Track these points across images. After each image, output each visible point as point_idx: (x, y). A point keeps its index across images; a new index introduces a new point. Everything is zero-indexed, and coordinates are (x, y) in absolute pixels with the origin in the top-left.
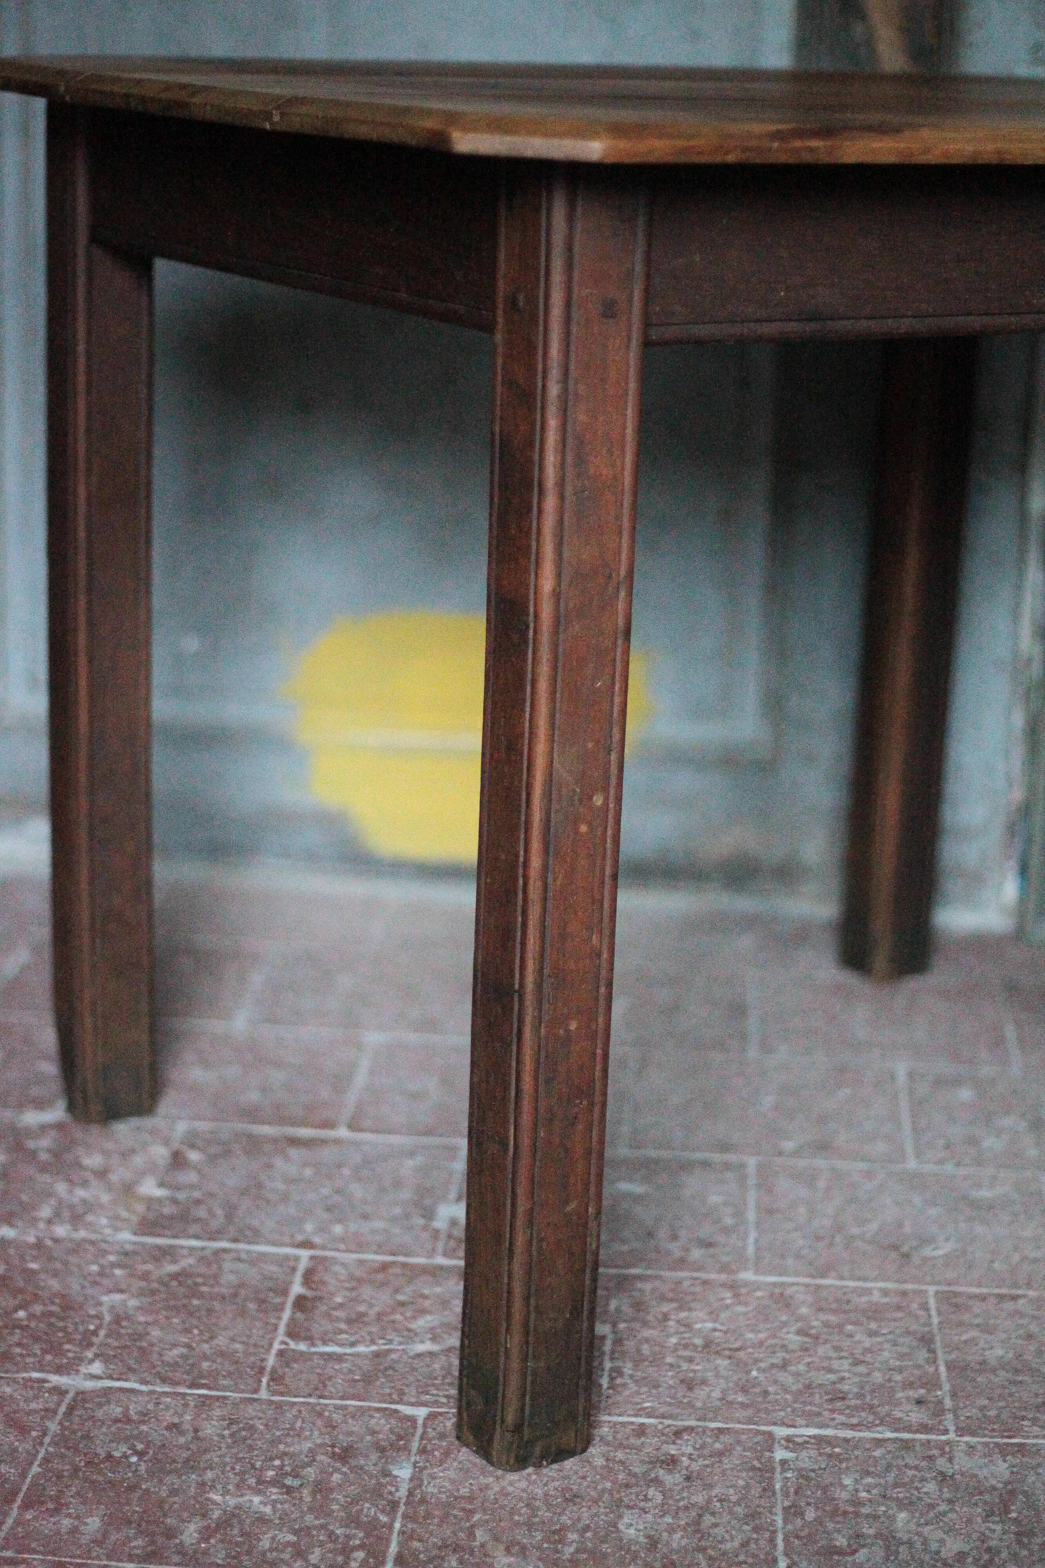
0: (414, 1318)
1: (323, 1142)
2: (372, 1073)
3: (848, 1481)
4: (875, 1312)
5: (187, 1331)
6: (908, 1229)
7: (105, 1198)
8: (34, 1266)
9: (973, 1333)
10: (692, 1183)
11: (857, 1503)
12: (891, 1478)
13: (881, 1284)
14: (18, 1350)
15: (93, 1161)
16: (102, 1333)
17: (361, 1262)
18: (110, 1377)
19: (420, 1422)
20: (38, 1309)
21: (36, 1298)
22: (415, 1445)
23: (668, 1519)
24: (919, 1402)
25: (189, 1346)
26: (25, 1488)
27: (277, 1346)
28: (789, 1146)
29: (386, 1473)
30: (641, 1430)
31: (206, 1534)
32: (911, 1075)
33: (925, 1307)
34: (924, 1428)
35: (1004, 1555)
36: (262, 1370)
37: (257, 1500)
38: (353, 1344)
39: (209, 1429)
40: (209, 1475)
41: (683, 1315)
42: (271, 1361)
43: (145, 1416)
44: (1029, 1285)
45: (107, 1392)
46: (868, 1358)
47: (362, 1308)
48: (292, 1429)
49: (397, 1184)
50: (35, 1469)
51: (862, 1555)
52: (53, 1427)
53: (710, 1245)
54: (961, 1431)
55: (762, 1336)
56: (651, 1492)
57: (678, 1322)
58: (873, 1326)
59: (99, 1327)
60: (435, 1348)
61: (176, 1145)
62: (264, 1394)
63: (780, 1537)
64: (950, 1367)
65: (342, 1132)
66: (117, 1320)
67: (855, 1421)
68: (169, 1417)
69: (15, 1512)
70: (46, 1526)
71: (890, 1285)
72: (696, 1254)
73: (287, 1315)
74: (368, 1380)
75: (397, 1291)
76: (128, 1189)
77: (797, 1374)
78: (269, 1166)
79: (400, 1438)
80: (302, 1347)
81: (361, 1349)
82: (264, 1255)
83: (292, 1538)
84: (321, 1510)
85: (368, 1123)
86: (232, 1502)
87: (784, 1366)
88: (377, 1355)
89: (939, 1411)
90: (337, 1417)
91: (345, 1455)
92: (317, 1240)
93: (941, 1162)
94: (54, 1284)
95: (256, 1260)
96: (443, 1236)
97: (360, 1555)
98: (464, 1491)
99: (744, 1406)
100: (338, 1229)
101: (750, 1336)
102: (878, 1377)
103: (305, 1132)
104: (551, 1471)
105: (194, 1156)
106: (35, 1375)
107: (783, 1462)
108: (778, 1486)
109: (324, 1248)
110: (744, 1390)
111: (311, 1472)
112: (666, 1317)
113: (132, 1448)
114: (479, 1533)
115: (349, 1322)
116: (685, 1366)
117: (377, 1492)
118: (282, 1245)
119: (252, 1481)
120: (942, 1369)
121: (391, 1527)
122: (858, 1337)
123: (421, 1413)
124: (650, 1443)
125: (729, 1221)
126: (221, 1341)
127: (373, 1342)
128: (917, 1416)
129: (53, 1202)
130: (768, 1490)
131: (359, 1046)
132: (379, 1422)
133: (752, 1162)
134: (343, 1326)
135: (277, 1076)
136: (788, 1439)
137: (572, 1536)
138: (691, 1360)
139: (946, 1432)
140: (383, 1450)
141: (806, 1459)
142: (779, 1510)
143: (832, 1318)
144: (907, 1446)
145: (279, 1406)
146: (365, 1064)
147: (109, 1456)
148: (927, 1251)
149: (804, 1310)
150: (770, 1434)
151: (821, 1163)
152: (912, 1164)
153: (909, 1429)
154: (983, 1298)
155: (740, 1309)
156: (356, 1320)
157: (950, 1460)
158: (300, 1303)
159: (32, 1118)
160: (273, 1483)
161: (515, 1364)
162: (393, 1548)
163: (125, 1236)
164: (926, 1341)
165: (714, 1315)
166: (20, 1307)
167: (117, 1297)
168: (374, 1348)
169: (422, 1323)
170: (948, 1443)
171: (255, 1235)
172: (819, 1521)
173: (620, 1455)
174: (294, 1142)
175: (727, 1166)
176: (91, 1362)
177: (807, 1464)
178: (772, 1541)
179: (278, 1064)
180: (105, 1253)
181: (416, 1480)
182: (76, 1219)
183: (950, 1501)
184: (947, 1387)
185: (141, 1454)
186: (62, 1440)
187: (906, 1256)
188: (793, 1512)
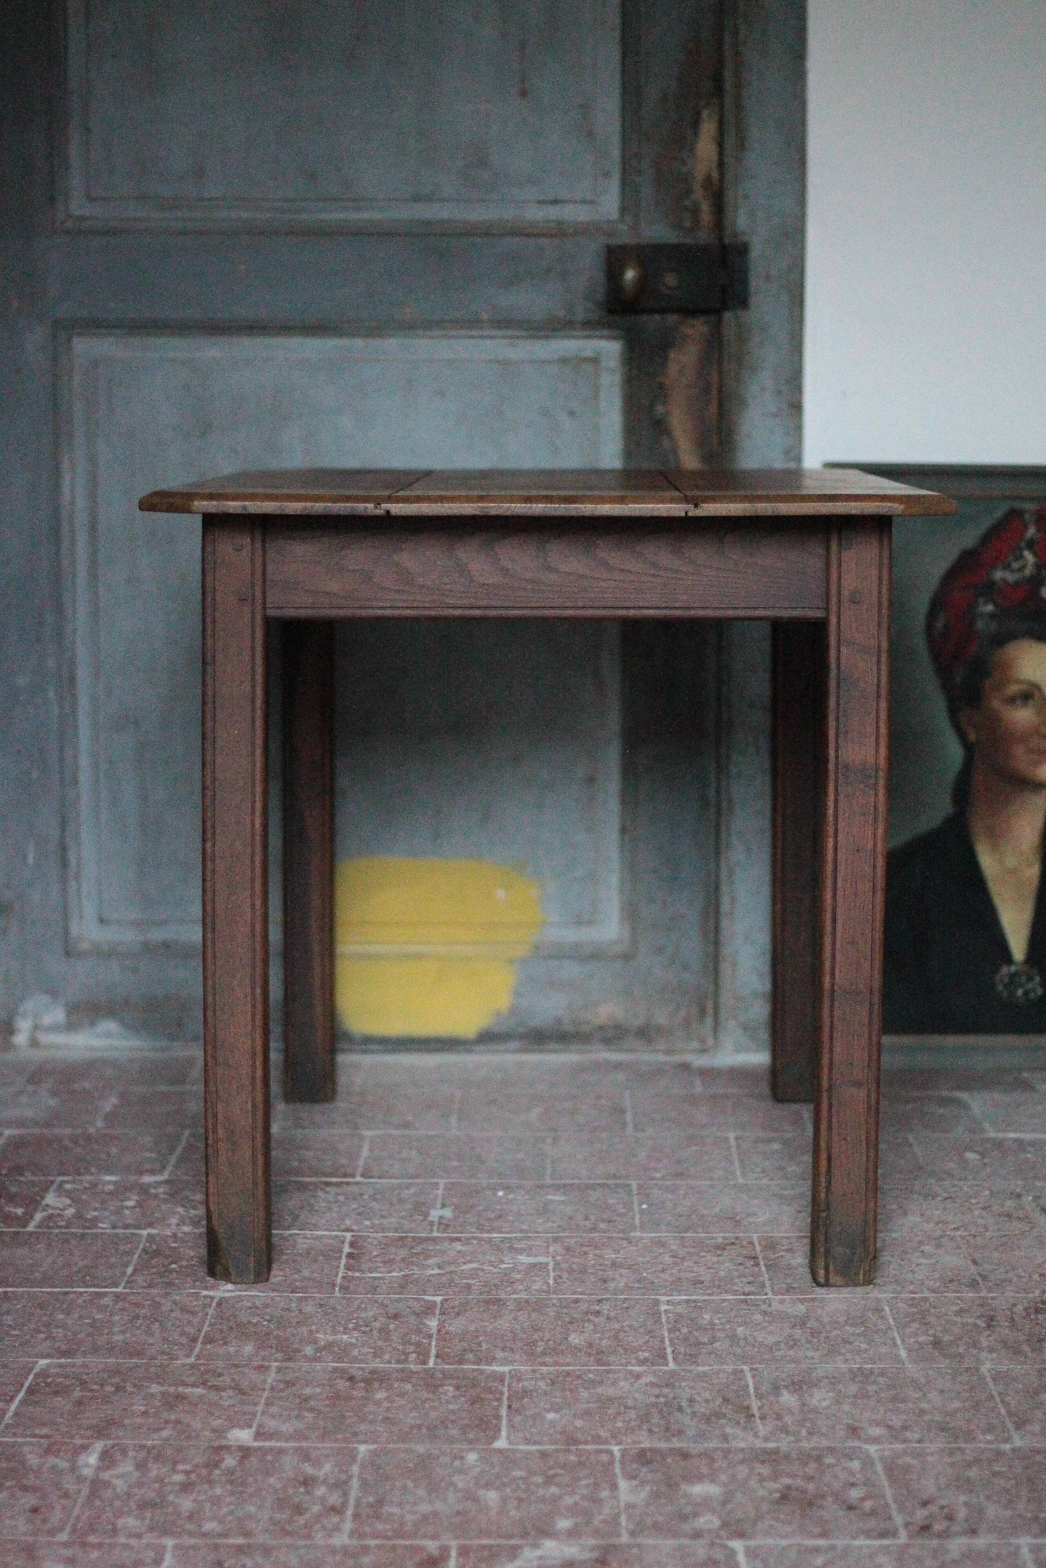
1: (348, 1183)
2: (371, 1150)
3: (706, 1316)
4: (719, 1247)
5: (282, 1269)
6: (738, 1209)
9: (782, 1253)
10: (596, 1195)
11: (712, 1324)
12: (733, 1314)
13: (722, 1235)
14: (176, 1282)
17: (386, 1237)
18: (239, 1291)
19: (438, 1303)
21: (181, 1259)
22: (438, 1312)
23: (598, 1335)
24: (749, 1283)
25: (284, 1276)
26: (202, 1336)
27: (340, 1274)
28: (658, 1175)
29: (422, 1324)
30: (577, 1301)
31: (319, 1350)
32: (737, 1139)
33: (751, 1243)
34: (753, 1294)
35: (803, 1341)
36: (334, 1285)
37: (345, 1337)
38: (390, 1272)
39: (308, 1309)
40: (314, 1328)
41: (597, 1252)
42: (339, 1281)
43: (266, 1305)
45: (239, 1298)
46: (716, 1266)
47: (391, 1256)
48: (359, 1308)
49: (401, 1201)
50: (206, 1328)
51: (717, 1344)
52: (211, 1311)
53: (610, 1222)
54: (775, 1292)
55: (648, 1259)
56: (586, 1325)
58: (718, 1252)
60: (440, 1272)
62: (337, 1294)
63: (667, 1339)
64: (767, 1268)
65: (359, 1179)
67: (710, 1292)
68: (281, 1305)
69: (199, 1345)
70: (221, 1350)
71: (728, 1235)
72: (602, 1226)
73: (343, 1261)
74: (402, 1286)
75: (412, 1248)
77: (672, 1274)
78: (314, 1196)
79: (428, 1309)
80: (357, 1274)
81: (394, 1274)
82: (322, 1236)
83: (372, 1350)
84: (386, 1339)
85: (375, 1174)
86: (331, 1337)
87: (663, 1271)
88: (405, 1276)
89: (762, 1285)
90: (386, 1302)
91: (395, 1317)
92: (354, 1228)
93: (760, 1178)
94: (190, 1252)
95: (318, 1238)
96: (436, 1224)
97: (414, 1355)
98: (472, 1329)
99: (639, 1288)
100: (367, 1222)
101: (640, 1259)
102: (722, 1274)
103: (334, 1180)
106: (191, 1291)
107: (666, 1311)
108: (664, 1320)
109: (359, 1231)
110: (639, 1281)
111: (377, 1325)
112: (586, 1253)
113: (263, 1318)
114: (484, 1344)
115: (384, 1262)
116: (601, 1273)
117: (418, 1331)
118: (334, 1231)
119: (341, 1329)
120: (763, 1269)
121: (430, 1344)
122: (708, 1258)
123: (439, 1299)
124: (583, 1306)
125: (621, 1210)
126: (305, 1273)
127: (401, 1270)
128: (748, 1289)
130: (658, 1322)
131: (361, 1138)
132: (413, 1303)
133: (634, 1184)
134: (380, 1265)
136: (669, 1301)
138: (604, 1271)
139: (767, 1294)
140: (418, 1314)
141: (680, 1309)
142: (665, 1329)
143: (692, 1250)
144: (742, 1301)
145: (348, 1299)
146: (366, 1145)
147: (250, 1322)
148: (752, 1219)
149: (674, 1247)
150: (657, 1300)
151: (678, 1182)
152: (741, 1180)
153: (743, 1294)
154: (788, 1238)
155: (633, 1248)
156: (388, 1262)
157: (770, 1306)
158: (350, 1256)
159: (148, 1179)
160: (354, 1329)
162: (433, 1352)
164: (753, 1257)
165: (616, 1251)
166: (172, 1263)
168: (403, 1273)
169: (431, 1262)
170: (769, 1299)
171: (315, 1227)
172: (690, 1332)
174: (327, 1184)
175: (618, 1186)
176: (225, 1284)
177: (681, 1311)
178: (662, 1341)
181: (441, 1326)
183: (769, 1322)
184: (766, 1276)
185: (269, 1321)
186: (219, 1316)
187: (738, 1222)
188: (674, 1330)
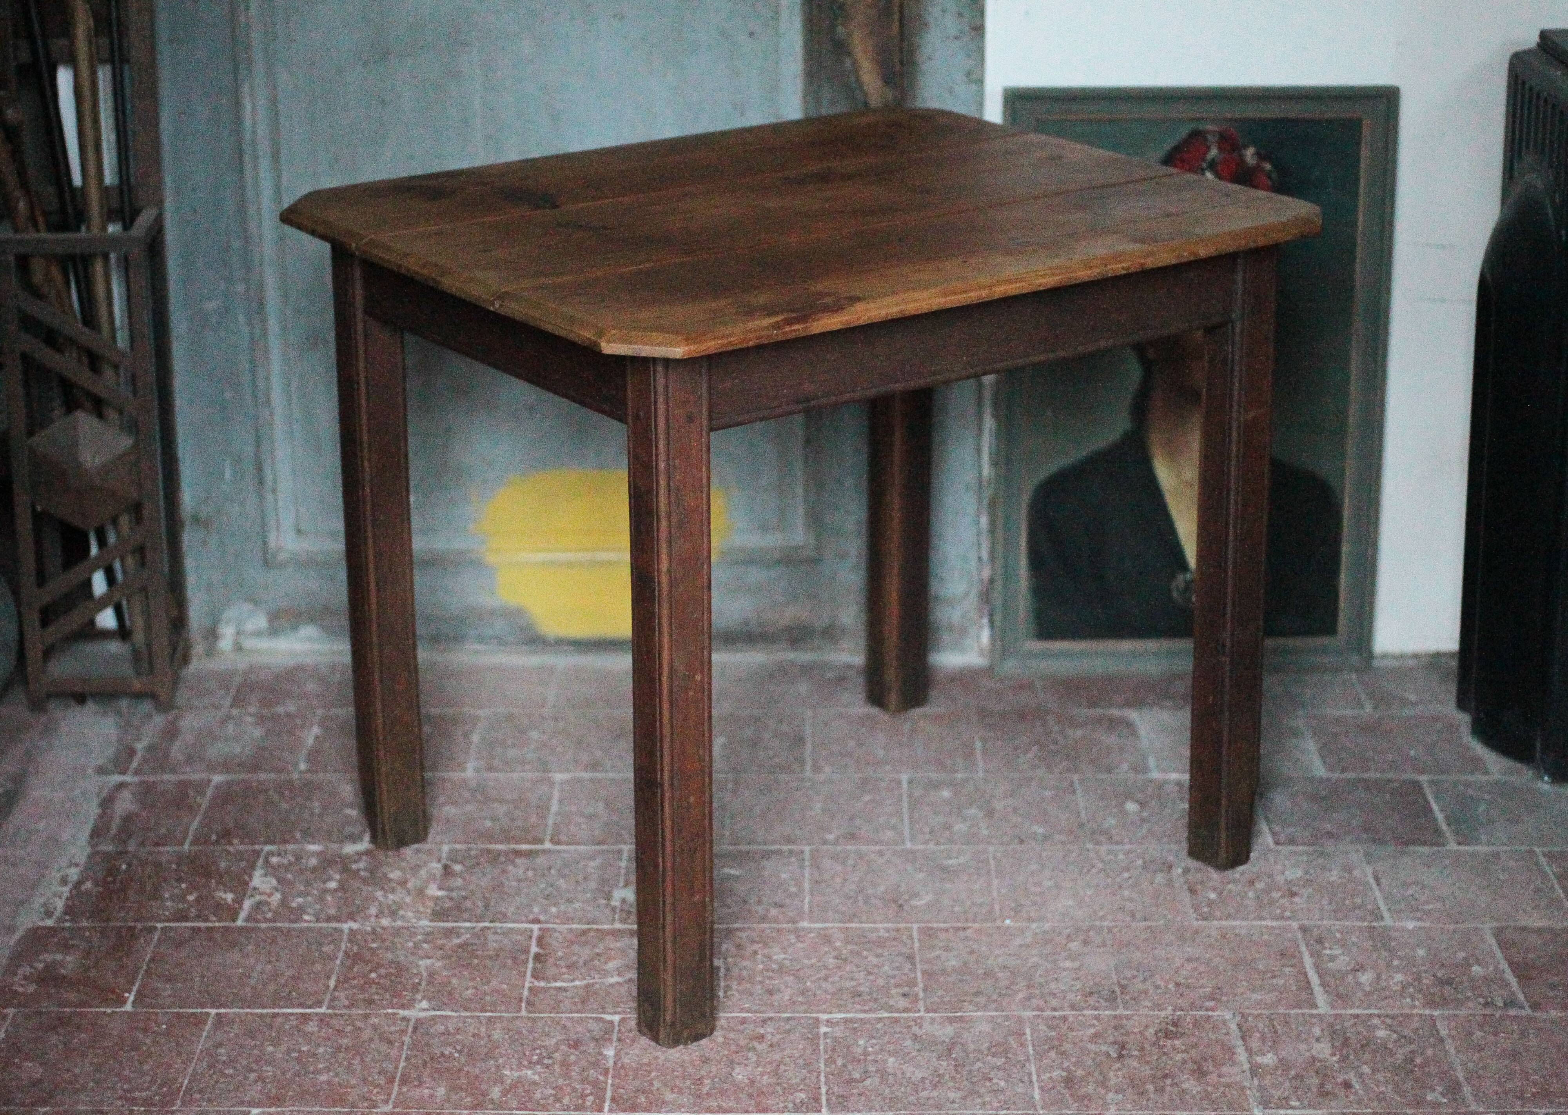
0: (606, 963)
1: (536, 853)
2: (561, 802)
3: (861, 1042)
4: (881, 943)
5: (474, 979)
6: (903, 889)
7: (408, 900)
8: (374, 945)
9: (938, 952)
10: (769, 866)
11: (866, 1053)
12: (886, 1039)
13: (886, 925)
14: (376, 997)
15: (395, 875)
16: (424, 983)
17: (571, 930)
18: (434, 1009)
19: (616, 1024)
20: (383, 971)
21: (380, 965)
22: (615, 1037)
23: (760, 1069)
24: (904, 995)
25: (475, 988)
26: (399, 1075)
27: (527, 985)
28: (831, 837)
29: (600, 1054)
30: (743, 1021)
31: (505, 1093)
32: (910, 782)
33: (911, 937)
34: (906, 1010)
35: (947, 1077)
36: (521, 1000)
37: (529, 1072)
38: (573, 980)
39: (497, 1035)
40: (501, 1061)
41: (766, 951)
42: (526, 993)
43: (458, 1031)
44: (974, 921)
45: (433, 1018)
46: (875, 971)
47: (574, 959)
48: (543, 1032)
49: (587, 878)
50: (402, 1064)
51: (868, 1082)
52: (407, 1039)
53: (781, 906)
54: (927, 1010)
55: (813, 961)
56: (750, 1054)
57: (764, 955)
58: (880, 951)
59: (421, 980)
60: (620, 980)
61: (444, 861)
62: (524, 1013)
63: (823, 1074)
64: (924, 972)
65: (548, 845)
66: (431, 975)
67: (867, 1008)
68: (472, 1030)
69: (396, 1088)
70: (417, 1093)
71: (890, 925)
72: (774, 912)
73: (530, 965)
74: (583, 1002)
75: (594, 946)
76: (421, 892)
77: (833, 983)
78: (505, 871)
79: (606, 1033)
80: (542, 984)
81: (577, 983)
82: (512, 929)
83: (553, 1092)
84: (567, 1076)
85: (563, 838)
86: (516, 1074)
87: (826, 979)
88: (587, 986)
89: (916, 999)
90: (569, 1024)
91: (576, 1045)
92: (542, 918)
93: (926, 842)
94: (389, 956)
95: (507, 933)
96: (618, 910)
97: (591, 1098)
98: (645, 1061)
99: (802, 1003)
100: (554, 910)
101: (806, 961)
102: (881, 982)
103: (525, 847)
104: (693, 1046)
105: (458, 868)
106: (390, 1011)
107: (825, 1034)
108: (822, 1047)
109: (546, 922)
110: (802, 993)
111: (558, 1056)
112: (755, 952)
113: (455, 1048)
114: (655, 1083)
115: (569, 967)
116: (767, 982)
117: (596, 1065)
118: (521, 922)
119: (525, 1063)
120: (919, 975)
121: (606, 1083)
122: (870, 958)
123: (616, 1018)
124: (749, 1028)
125: (793, 889)
126: (494, 983)
127: (583, 979)
128: (903, 1003)
129: (376, 904)
130: (816, 1050)
131: (552, 784)
132: (592, 1025)
133: (807, 849)
134: (564, 970)
135: (501, 809)
136: (828, 1021)
137: (707, 1081)
138: (770, 978)
139: (919, 1011)
140: (597, 1040)
141: (838, 1032)
142: (822, 1061)
143: (855, 948)
144: (896, 1021)
145: (533, 1019)
146: (556, 795)
147: (443, 1055)
148: (914, 902)
149: (838, 944)
150: (817, 1019)
151: (850, 848)
152: (909, 845)
153: (898, 1011)
154: (947, 930)
155: (800, 945)
156: (571, 967)
157: (921, 1027)
158: (537, 958)
159: (349, 849)
160: (538, 1062)
161: (670, 990)
162: (609, 1094)
163: (425, 923)
164: (911, 958)
165: (784, 950)
166: (371, 971)
167: (429, 961)
168: (585, 982)
169: (611, 965)
170: (920, 1018)
171: (504, 918)
172: (844, 1065)
173: (732, 1035)
174: (518, 853)
175: (791, 852)
176: (421, 1001)
177: (839, 1034)
178: (818, 1077)
179: (502, 801)
180: (416, 934)
181: (617, 1056)
182: (393, 914)
183: (918, 1050)
184: (921, 985)
185: (460, 1052)
186: (414, 1046)
187: (901, 906)
188: (830, 1061)
